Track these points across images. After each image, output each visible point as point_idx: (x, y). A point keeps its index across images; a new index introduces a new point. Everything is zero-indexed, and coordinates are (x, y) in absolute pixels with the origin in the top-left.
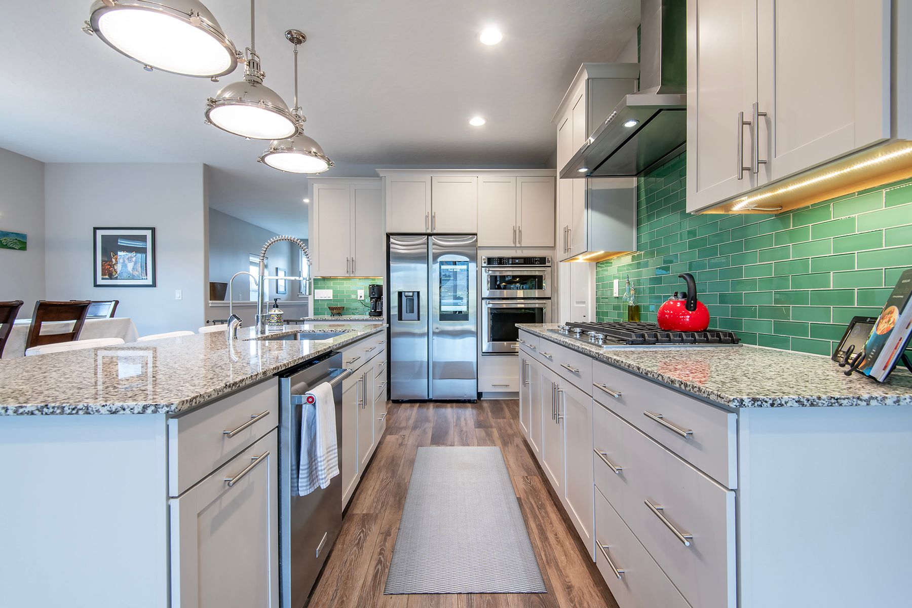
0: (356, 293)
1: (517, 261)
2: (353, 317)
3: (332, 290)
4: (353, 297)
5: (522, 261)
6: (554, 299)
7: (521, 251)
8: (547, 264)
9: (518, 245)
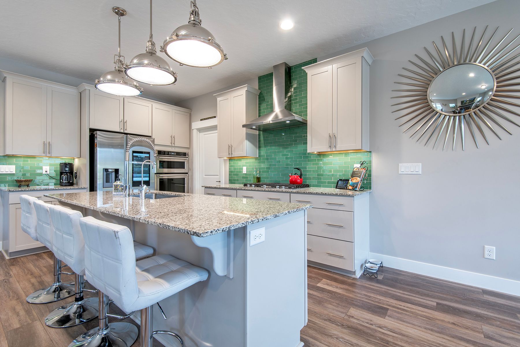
0: (41, 168)
1: (173, 154)
2: (38, 187)
3: (15, 166)
4: (39, 171)
5: (175, 154)
6: (190, 173)
7: (174, 148)
8: (187, 156)
9: (173, 145)
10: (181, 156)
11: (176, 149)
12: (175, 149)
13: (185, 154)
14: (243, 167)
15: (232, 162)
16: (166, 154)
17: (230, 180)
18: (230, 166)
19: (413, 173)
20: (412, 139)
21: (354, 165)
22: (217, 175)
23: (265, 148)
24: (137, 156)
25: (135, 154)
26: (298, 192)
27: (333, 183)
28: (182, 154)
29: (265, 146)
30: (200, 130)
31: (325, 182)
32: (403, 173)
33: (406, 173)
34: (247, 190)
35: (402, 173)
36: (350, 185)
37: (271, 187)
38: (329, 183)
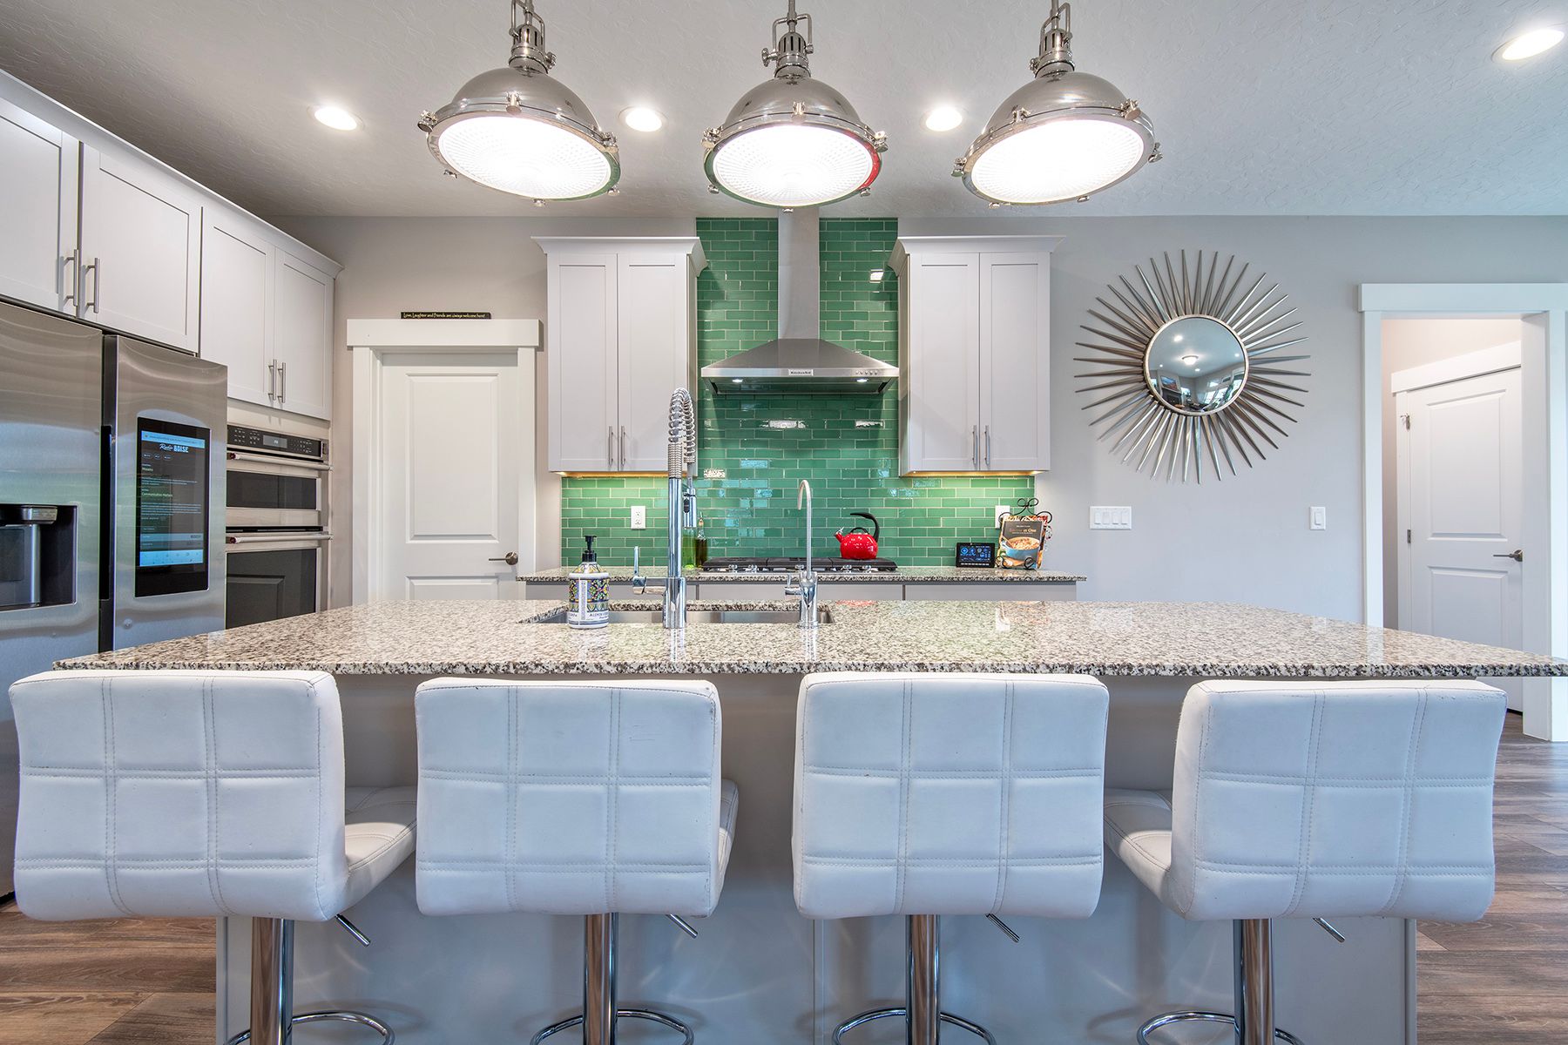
1: (277, 442)
5: (285, 443)
6: (329, 531)
7: (280, 419)
8: (323, 457)
9: (278, 405)
10: (304, 453)
11: (283, 420)
12: (280, 423)
13: (317, 449)
14: (633, 507)
15: (578, 492)
16: (253, 440)
17: (564, 552)
18: (567, 504)
19: (1117, 527)
20: (1115, 454)
21: (997, 507)
22: (489, 536)
23: (723, 447)
24: (155, 446)
25: (148, 436)
26: (932, 580)
27: (943, 551)
28: (307, 446)
29: (724, 443)
30: (386, 355)
31: (922, 552)
32: (1100, 527)
33: (1104, 527)
34: (746, 582)
35: (1096, 527)
36: (1008, 557)
37: (785, 569)
38: (931, 552)
